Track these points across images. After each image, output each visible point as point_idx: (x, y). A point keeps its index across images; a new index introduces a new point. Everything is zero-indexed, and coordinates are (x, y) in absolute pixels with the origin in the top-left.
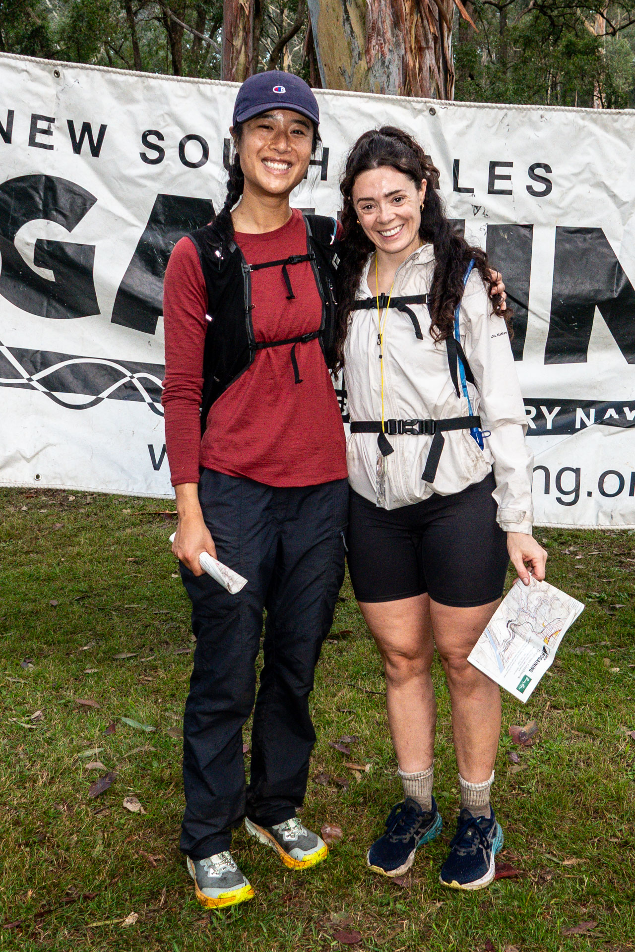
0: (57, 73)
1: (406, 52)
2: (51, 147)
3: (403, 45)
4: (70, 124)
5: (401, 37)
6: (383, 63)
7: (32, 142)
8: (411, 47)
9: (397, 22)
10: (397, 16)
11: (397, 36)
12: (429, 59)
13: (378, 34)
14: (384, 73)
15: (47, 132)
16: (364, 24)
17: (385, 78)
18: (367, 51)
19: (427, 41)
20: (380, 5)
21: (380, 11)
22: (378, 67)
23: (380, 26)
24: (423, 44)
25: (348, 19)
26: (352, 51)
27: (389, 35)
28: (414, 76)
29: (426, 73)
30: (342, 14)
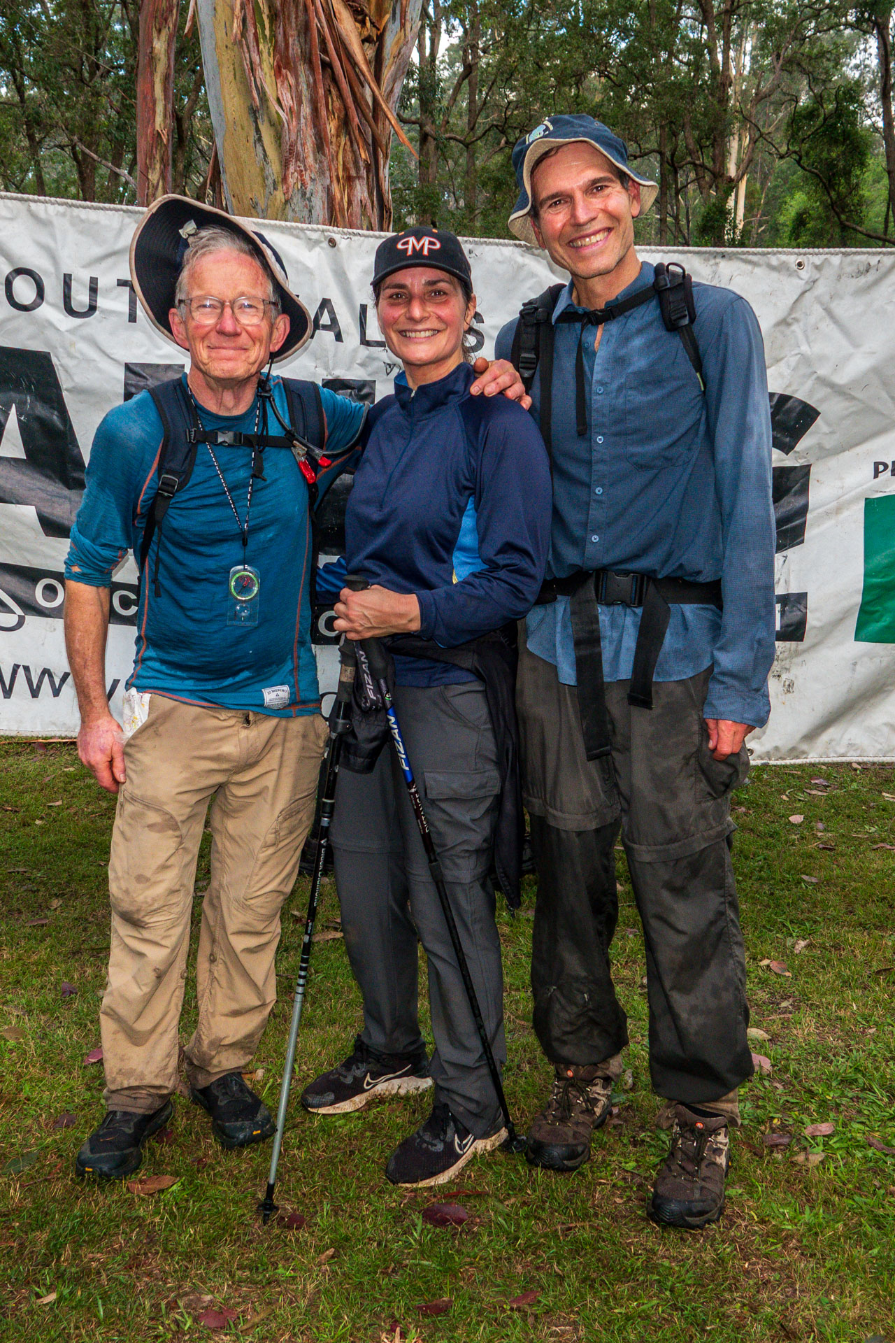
1: (331, 182)
3: (327, 174)
5: (325, 164)
6: (304, 194)
8: (338, 177)
9: (320, 145)
10: (321, 138)
11: (321, 162)
12: (361, 191)
13: (297, 160)
14: (306, 206)
16: (280, 146)
17: (306, 213)
18: (285, 179)
19: (357, 169)
20: (299, 123)
21: (299, 131)
22: (297, 199)
23: (300, 148)
24: (353, 173)
25: (260, 139)
26: (265, 178)
27: (310, 160)
28: (342, 210)
29: (356, 208)
30: (253, 132)
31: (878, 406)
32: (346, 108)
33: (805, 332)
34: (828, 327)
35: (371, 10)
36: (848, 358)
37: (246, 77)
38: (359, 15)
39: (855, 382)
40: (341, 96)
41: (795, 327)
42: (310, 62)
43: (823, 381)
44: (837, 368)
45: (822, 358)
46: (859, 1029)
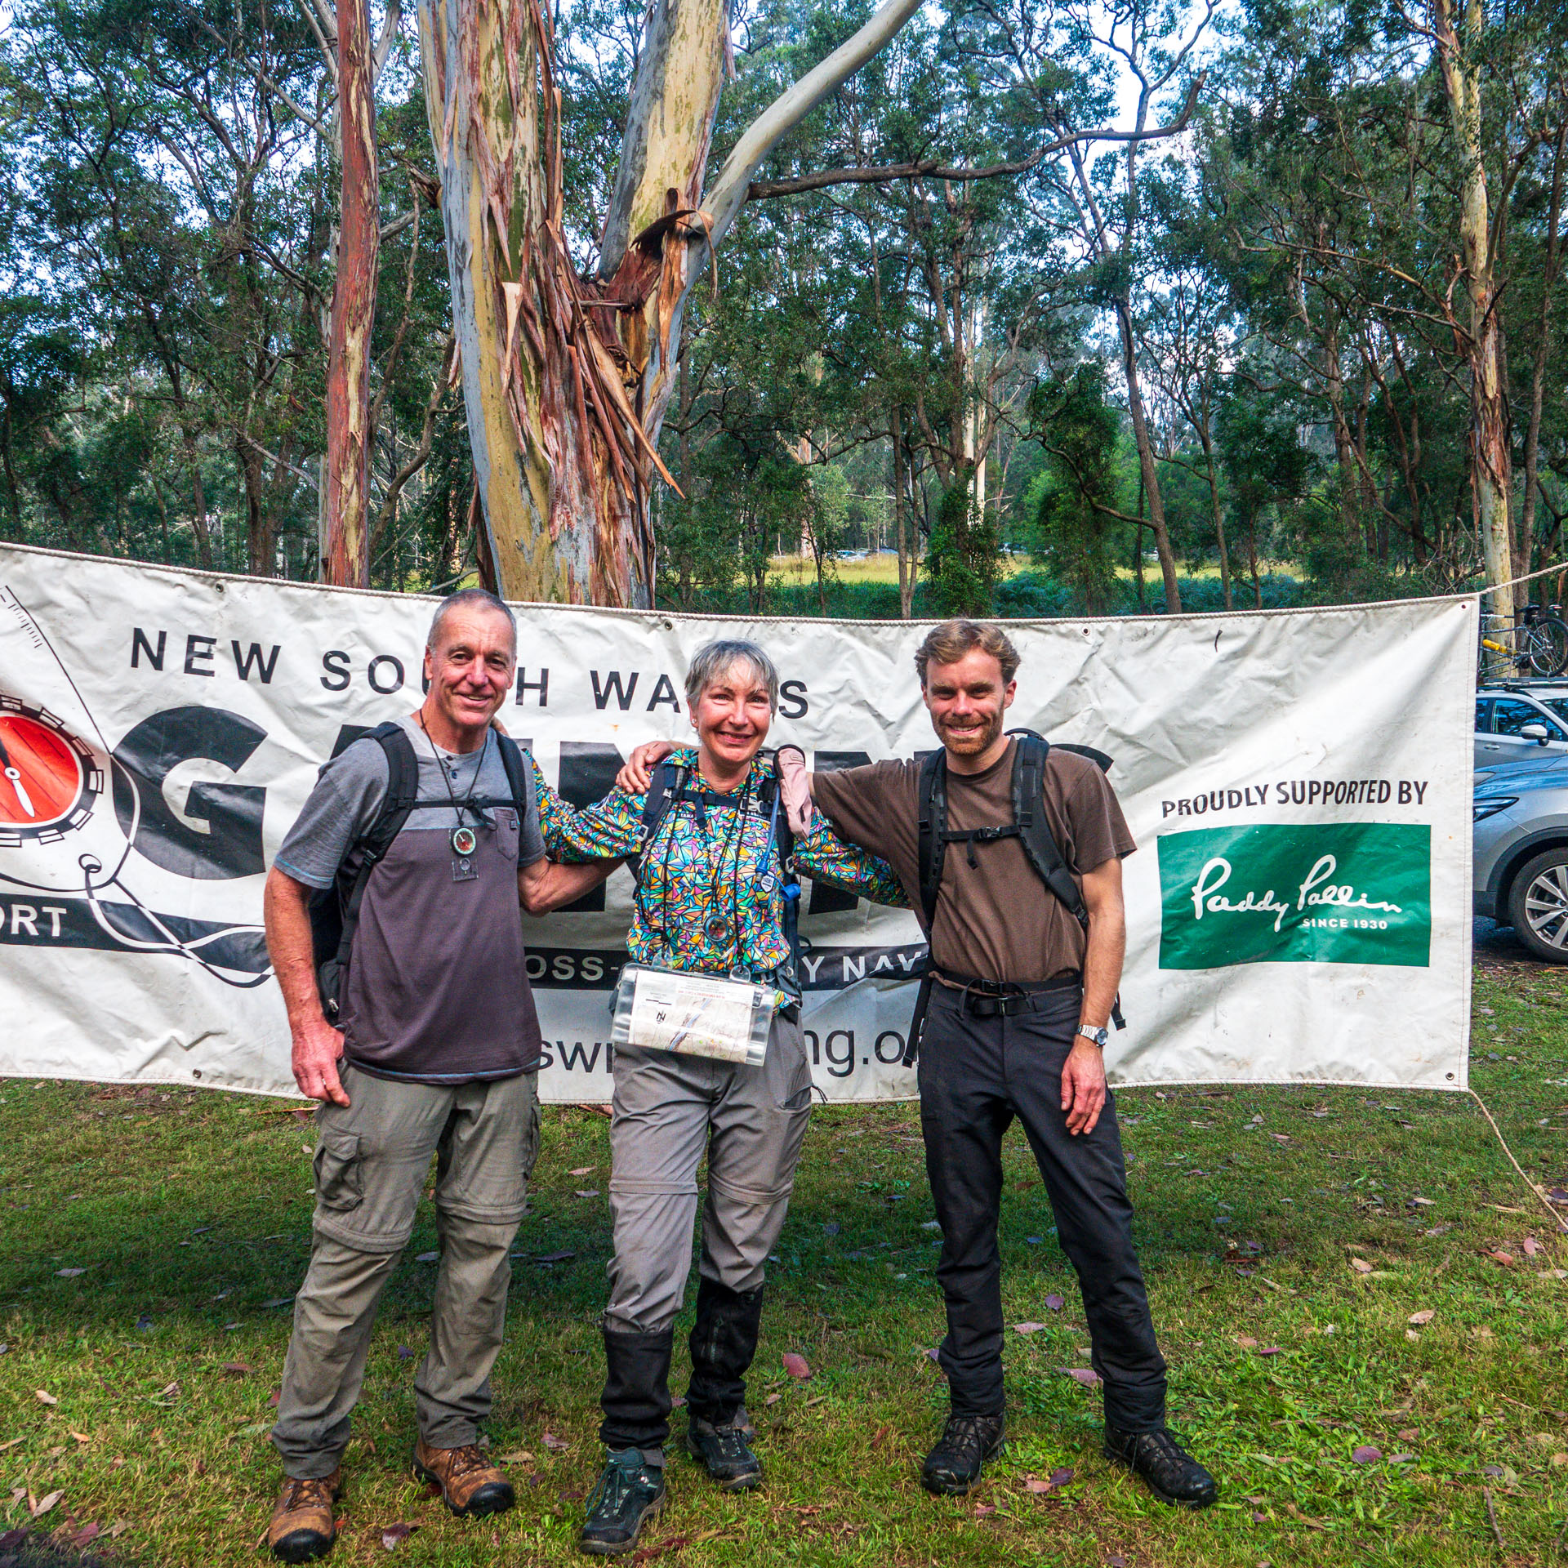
0: (220, 587)
1: (597, 522)
2: (211, 673)
3: (593, 514)
4: (235, 644)
5: (590, 504)
6: (570, 535)
7: (188, 668)
8: (603, 517)
9: (586, 486)
10: (586, 480)
11: (586, 504)
12: (626, 530)
13: (564, 502)
14: (572, 548)
15: (207, 656)
16: (546, 489)
17: (572, 554)
18: (551, 522)
19: (622, 508)
20: (564, 467)
21: (565, 473)
22: (564, 540)
23: (566, 491)
24: (618, 512)
25: (526, 484)
26: (531, 521)
27: (576, 502)
28: (609, 550)
29: (622, 547)
30: (519, 478)
31: (1164, 753)
32: (610, 451)
33: (1095, 690)
34: (1115, 684)
35: (630, 353)
36: (1134, 711)
37: (513, 424)
38: (620, 360)
39: (1144, 733)
40: (605, 439)
41: (1086, 686)
42: (573, 406)
43: (1115, 733)
44: (1125, 721)
45: (1112, 712)
46: (1187, 1344)
